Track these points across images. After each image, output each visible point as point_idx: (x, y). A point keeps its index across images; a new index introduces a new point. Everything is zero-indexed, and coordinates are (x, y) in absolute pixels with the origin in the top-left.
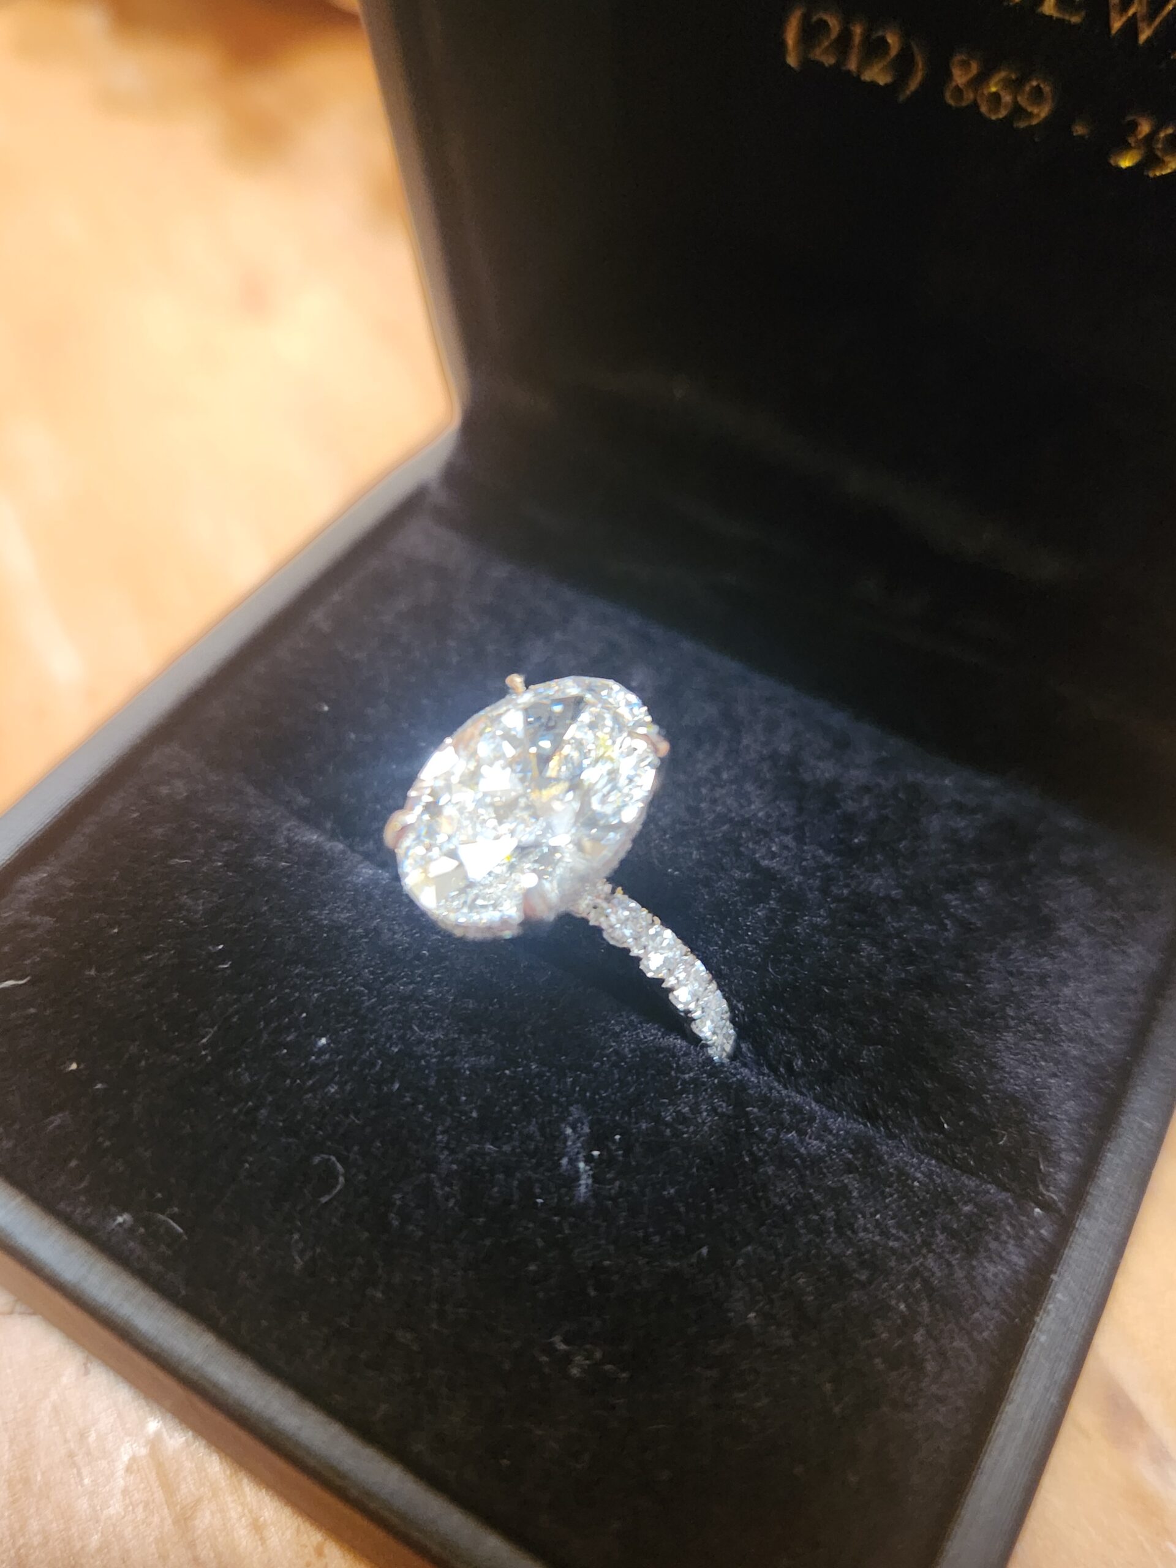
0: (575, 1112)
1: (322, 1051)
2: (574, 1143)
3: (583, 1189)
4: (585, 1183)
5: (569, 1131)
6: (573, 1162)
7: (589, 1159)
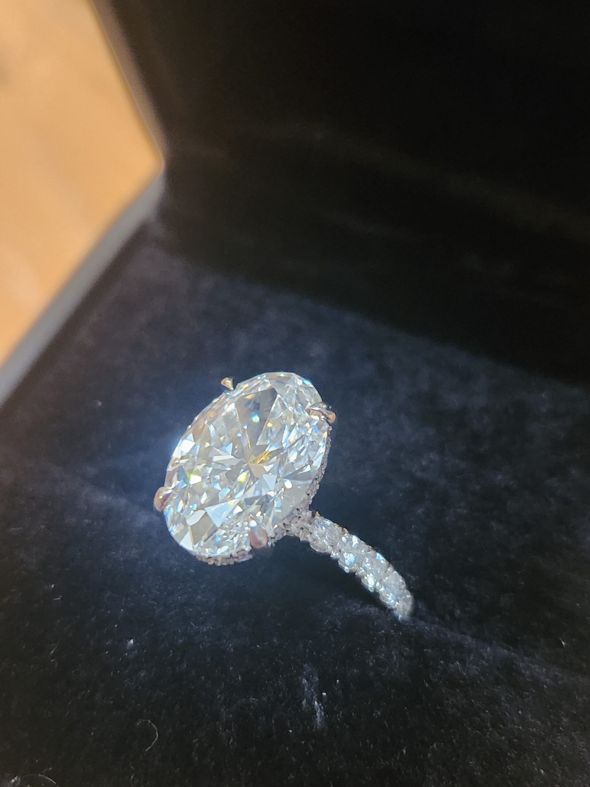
0: (308, 668)
1: (132, 649)
2: (309, 689)
3: (319, 720)
4: (319, 715)
5: (305, 681)
6: (310, 703)
7: (320, 699)
